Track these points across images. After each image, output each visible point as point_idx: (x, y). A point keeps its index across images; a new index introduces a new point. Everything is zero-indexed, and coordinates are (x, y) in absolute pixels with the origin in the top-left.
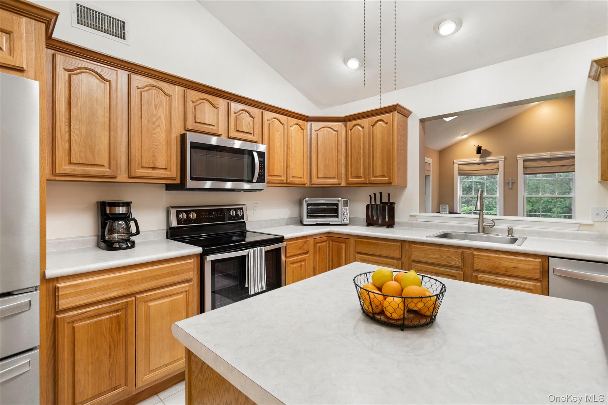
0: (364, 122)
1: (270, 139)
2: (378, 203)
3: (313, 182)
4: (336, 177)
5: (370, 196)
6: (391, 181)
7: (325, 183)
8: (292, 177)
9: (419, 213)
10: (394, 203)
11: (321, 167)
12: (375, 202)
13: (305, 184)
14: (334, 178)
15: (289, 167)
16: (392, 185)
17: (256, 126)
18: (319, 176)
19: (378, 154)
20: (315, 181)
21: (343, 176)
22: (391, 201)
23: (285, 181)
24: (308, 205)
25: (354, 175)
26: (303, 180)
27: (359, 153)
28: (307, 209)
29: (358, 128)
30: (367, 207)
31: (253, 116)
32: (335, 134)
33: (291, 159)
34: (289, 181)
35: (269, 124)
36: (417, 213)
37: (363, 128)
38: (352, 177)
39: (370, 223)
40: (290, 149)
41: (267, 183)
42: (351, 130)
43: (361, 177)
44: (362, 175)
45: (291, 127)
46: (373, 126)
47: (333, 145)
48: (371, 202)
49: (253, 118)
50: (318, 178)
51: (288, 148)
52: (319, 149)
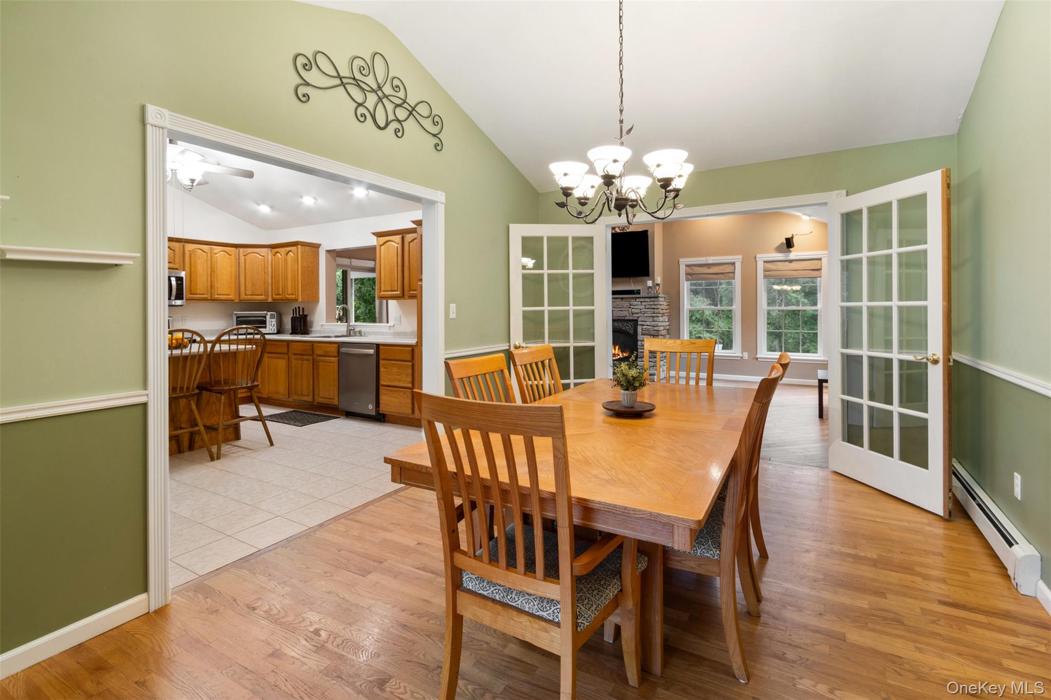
0: (283, 250)
1: (192, 265)
2: (298, 316)
3: (242, 298)
4: (263, 294)
5: (293, 310)
6: (297, 298)
7: (253, 299)
8: (218, 295)
9: (327, 322)
10: (307, 315)
11: (249, 286)
12: (296, 315)
13: (233, 300)
14: (261, 295)
15: (214, 286)
16: (298, 301)
17: (177, 257)
18: (248, 293)
19: (289, 278)
20: (243, 297)
21: (270, 293)
22: (305, 314)
23: (209, 298)
24: (238, 317)
25: (276, 293)
26: (231, 297)
27: (279, 275)
28: (237, 321)
29: (278, 256)
30: (292, 318)
31: (173, 249)
32: (262, 259)
33: (216, 280)
34: (213, 298)
35: (190, 254)
36: (324, 323)
37: (281, 255)
38: (276, 295)
39: (294, 332)
40: (214, 272)
41: (186, 300)
42: (274, 256)
43: (280, 295)
44: (281, 293)
45: (216, 254)
46: (287, 254)
47: (260, 267)
48: (293, 315)
49: (174, 251)
50: (246, 295)
51: (211, 271)
52: (247, 271)
